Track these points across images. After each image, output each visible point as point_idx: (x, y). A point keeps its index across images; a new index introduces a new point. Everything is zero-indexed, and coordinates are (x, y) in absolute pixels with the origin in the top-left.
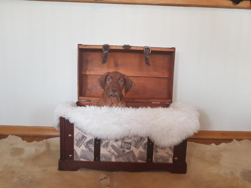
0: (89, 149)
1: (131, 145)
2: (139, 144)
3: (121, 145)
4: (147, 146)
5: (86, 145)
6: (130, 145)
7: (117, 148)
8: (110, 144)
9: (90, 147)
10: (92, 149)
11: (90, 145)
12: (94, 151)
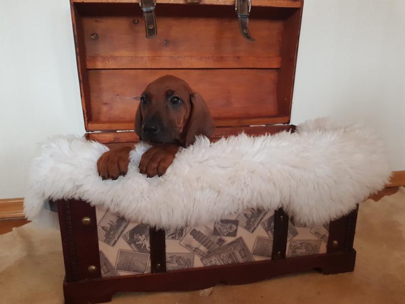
1: (237, 226)
5: (128, 238)
8: (188, 229)
9: (140, 242)
10: (145, 245)
11: (140, 237)
12: (149, 249)
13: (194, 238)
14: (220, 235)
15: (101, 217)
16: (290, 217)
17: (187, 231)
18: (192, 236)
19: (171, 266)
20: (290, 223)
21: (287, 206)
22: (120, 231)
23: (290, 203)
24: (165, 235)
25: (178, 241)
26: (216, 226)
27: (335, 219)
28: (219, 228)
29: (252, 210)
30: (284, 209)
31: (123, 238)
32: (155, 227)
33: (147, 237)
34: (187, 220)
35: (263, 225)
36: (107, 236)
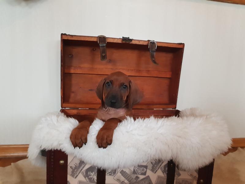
0: (90, 179)
1: (147, 169)
2: (156, 167)
3: (134, 170)
4: (167, 169)
5: (85, 174)
6: (145, 170)
7: (128, 174)
8: (119, 170)
9: (91, 177)
10: (94, 178)
11: (91, 173)
12: (96, 181)
13: (122, 175)
14: (136, 174)
15: (70, 161)
16: (176, 165)
17: (118, 171)
18: (121, 174)
20: (176, 168)
21: (175, 159)
22: (80, 169)
23: (177, 157)
24: (106, 173)
25: (113, 177)
26: (135, 168)
27: (202, 167)
28: (137, 170)
29: (155, 160)
30: (174, 160)
31: (82, 174)
32: (101, 168)
33: (95, 174)
34: (119, 165)
35: (161, 169)
36: (73, 172)
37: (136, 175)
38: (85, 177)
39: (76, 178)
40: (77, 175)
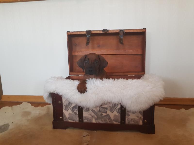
2: (113, 109)
3: (99, 110)
4: (120, 111)
6: (106, 110)
7: (96, 112)
10: (77, 112)
11: (75, 110)
12: (78, 114)
13: (92, 112)
15: (64, 102)
17: (90, 109)
19: (85, 121)
20: (126, 111)
22: (69, 107)
24: (83, 110)
25: (87, 113)
28: (101, 110)
31: (70, 109)
36: (66, 108)
37: (101, 113)
38: (72, 111)
39: (67, 111)
40: (68, 110)
